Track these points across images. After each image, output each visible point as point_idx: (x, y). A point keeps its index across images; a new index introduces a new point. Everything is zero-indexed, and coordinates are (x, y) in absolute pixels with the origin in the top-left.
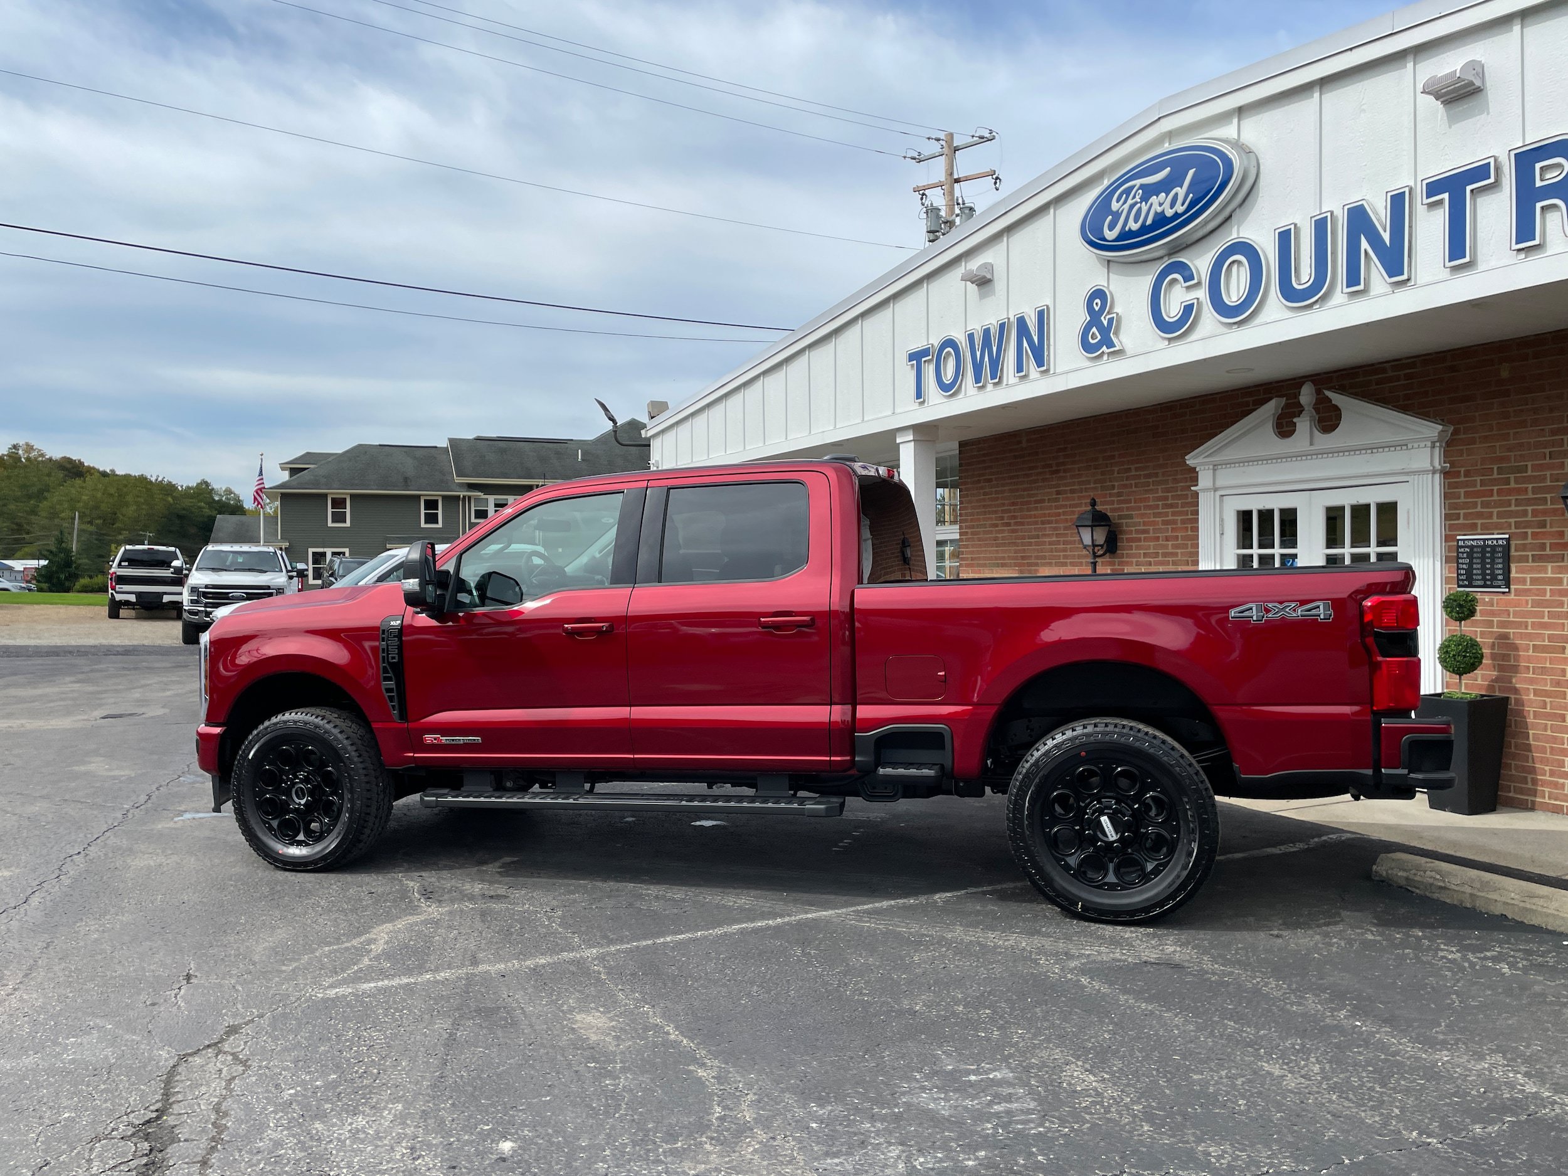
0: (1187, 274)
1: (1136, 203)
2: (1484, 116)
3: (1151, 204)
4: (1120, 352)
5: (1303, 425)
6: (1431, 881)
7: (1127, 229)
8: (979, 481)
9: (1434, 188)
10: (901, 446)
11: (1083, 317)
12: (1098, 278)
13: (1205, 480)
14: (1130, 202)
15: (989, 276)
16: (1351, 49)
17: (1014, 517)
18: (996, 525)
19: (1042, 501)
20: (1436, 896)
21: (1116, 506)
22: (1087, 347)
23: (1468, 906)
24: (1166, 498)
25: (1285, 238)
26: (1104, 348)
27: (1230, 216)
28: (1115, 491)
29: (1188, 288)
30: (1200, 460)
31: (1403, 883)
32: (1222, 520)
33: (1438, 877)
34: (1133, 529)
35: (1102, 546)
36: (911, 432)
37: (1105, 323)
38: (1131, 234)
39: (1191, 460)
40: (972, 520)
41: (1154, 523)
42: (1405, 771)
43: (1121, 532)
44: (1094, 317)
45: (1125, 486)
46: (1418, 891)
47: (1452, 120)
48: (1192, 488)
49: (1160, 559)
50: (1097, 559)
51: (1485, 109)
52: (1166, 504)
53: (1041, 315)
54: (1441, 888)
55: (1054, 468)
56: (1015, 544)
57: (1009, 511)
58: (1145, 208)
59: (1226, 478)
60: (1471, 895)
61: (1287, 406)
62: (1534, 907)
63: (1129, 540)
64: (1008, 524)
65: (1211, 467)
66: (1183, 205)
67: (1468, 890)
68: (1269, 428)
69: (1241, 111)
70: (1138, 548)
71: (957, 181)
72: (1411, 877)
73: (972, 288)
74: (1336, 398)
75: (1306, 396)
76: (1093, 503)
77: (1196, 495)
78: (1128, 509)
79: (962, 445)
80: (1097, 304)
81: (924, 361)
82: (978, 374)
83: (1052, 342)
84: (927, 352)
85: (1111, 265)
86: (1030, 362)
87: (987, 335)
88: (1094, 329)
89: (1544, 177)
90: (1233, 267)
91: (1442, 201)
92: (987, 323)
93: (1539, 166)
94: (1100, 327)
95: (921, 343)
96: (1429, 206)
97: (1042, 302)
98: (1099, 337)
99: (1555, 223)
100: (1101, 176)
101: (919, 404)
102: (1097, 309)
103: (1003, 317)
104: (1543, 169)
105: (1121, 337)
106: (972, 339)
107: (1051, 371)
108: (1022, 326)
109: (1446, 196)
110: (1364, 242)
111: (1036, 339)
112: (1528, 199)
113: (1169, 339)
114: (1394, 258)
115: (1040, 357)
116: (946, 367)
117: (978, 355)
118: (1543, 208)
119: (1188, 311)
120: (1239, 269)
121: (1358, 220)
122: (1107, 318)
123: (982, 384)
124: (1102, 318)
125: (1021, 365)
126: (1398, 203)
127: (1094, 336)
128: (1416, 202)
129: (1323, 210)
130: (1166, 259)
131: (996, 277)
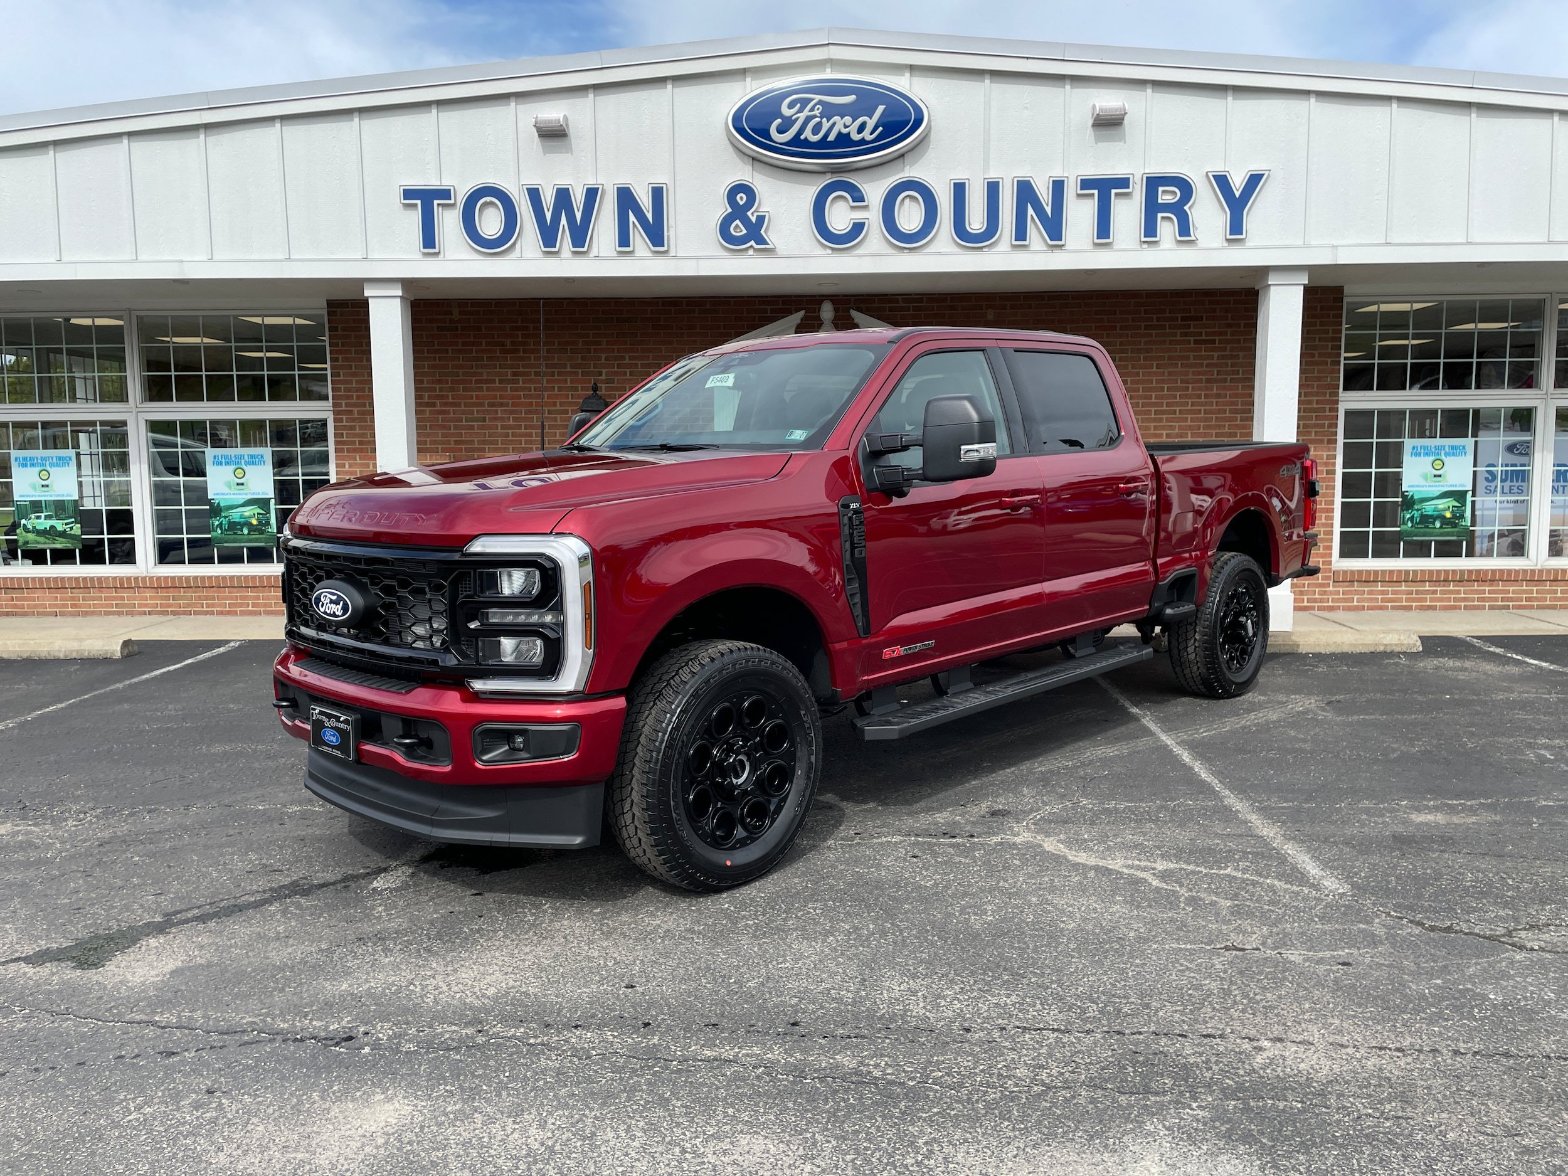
0: (856, 194)
2: (1121, 144)
4: (771, 252)
7: (802, 137)
9: (1086, 184)
10: (374, 300)
11: (722, 209)
12: (744, 174)
15: (563, 132)
16: (1028, 58)
19: (490, 381)
22: (727, 237)
25: (960, 189)
26: (752, 243)
27: (903, 155)
29: (852, 207)
36: (399, 286)
37: (754, 219)
38: (807, 143)
44: (738, 212)
47: (1098, 140)
51: (1122, 138)
53: (657, 194)
58: (826, 125)
61: (806, 318)
66: (871, 134)
69: (913, 68)
80: (741, 199)
81: (438, 205)
82: (549, 236)
83: (672, 222)
84: (445, 194)
85: (756, 163)
86: (638, 238)
87: (563, 196)
88: (738, 222)
89: (1164, 197)
90: (907, 201)
91: (1093, 195)
92: (563, 182)
93: (1161, 189)
94: (746, 222)
95: (431, 181)
96: (1079, 196)
97: (659, 180)
98: (745, 231)
99: (1167, 229)
100: (743, 72)
101: (425, 254)
102: (741, 203)
103: (591, 182)
104: (1164, 192)
105: (773, 235)
106: (534, 195)
107: (672, 253)
108: (626, 198)
109: (1096, 192)
110: (1030, 211)
111: (650, 216)
112: (1152, 208)
113: (833, 249)
114: (1054, 228)
115: (656, 234)
116: (483, 218)
117: (548, 215)
118: (1163, 218)
119: (858, 228)
120: (914, 204)
121: (1025, 192)
122: (755, 214)
123: (556, 249)
124: (749, 213)
125: (624, 240)
126: (1058, 187)
127: (738, 229)
128: (1071, 190)
129: (993, 175)
130: (829, 176)
131: (572, 132)
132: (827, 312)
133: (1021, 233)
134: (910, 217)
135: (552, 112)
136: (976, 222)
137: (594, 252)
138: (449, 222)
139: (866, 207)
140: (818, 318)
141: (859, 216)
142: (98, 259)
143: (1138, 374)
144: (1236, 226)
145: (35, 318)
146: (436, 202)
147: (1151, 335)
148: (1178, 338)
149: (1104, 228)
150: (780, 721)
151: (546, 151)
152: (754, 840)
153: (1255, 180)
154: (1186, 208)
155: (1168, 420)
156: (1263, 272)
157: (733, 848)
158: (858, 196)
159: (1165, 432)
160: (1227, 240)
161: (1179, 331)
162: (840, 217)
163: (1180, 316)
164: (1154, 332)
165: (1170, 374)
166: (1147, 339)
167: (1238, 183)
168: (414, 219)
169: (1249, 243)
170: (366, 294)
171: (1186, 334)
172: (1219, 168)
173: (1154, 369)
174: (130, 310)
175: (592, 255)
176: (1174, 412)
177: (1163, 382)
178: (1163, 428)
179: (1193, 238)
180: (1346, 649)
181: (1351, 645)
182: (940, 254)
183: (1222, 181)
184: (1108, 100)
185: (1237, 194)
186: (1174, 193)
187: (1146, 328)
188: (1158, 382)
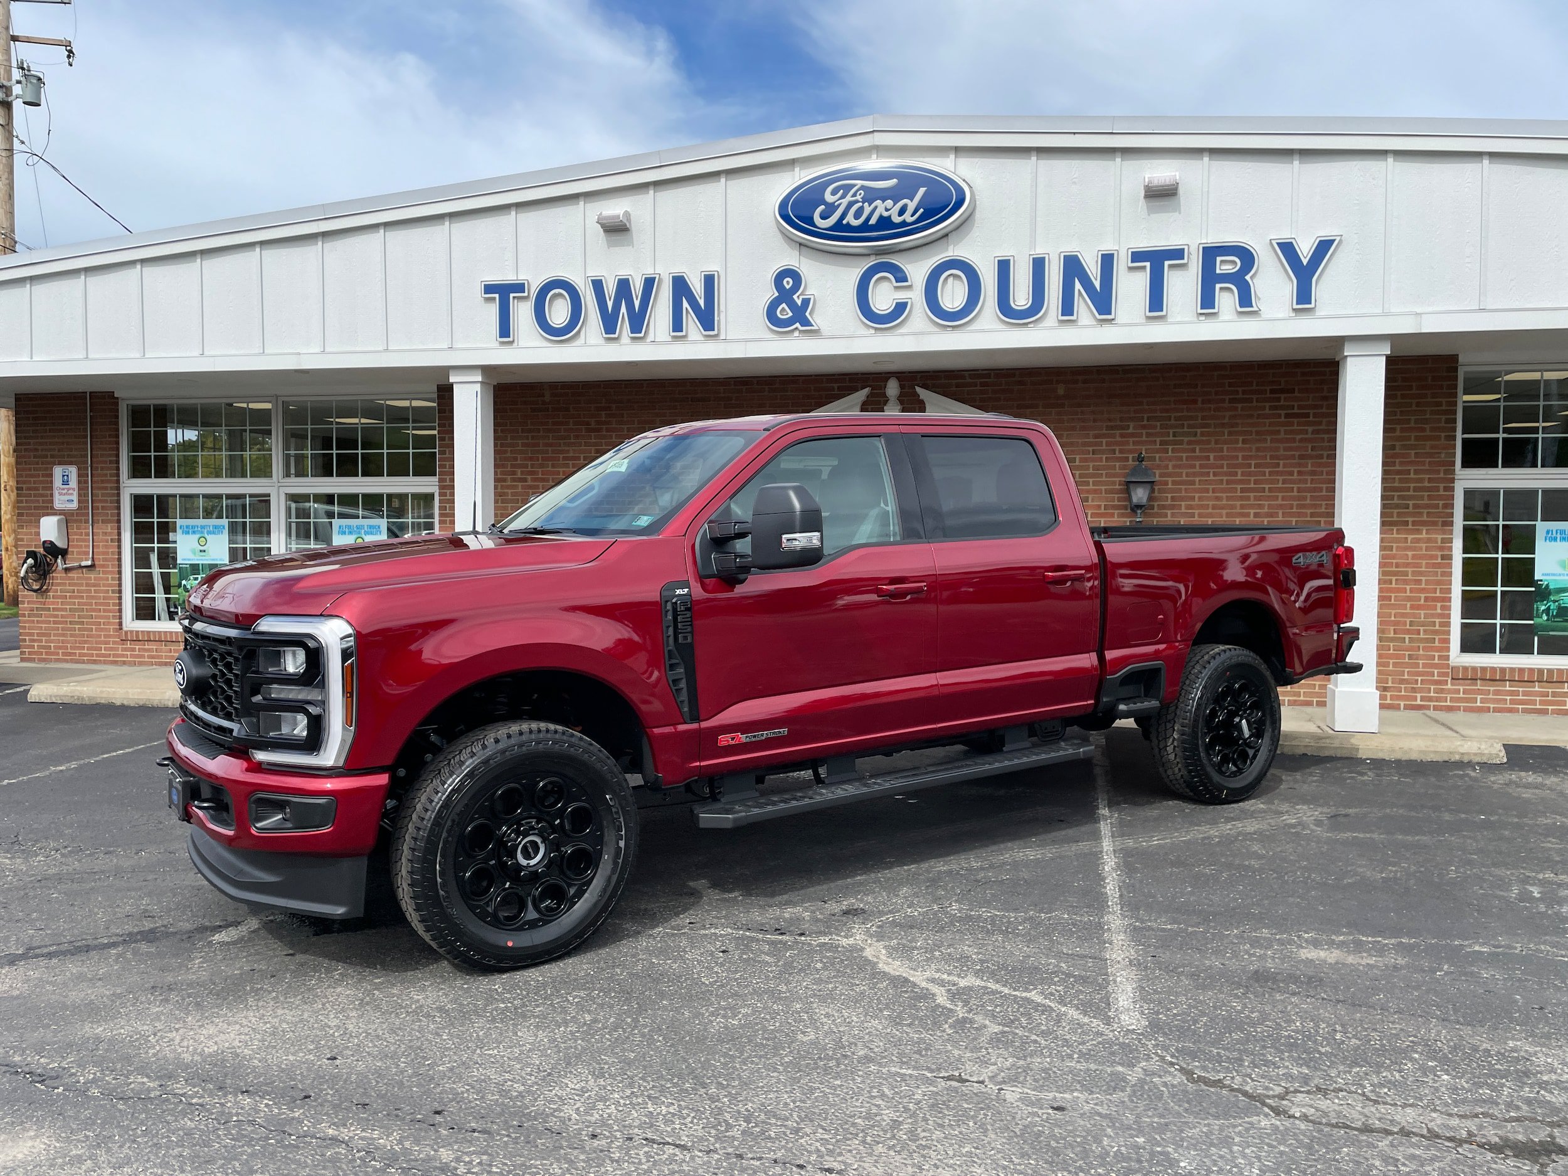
0: (899, 275)
1: (857, 202)
2: (1176, 214)
3: (876, 207)
4: (816, 333)
7: (845, 222)
9: (1137, 256)
10: (458, 385)
11: (772, 293)
12: (790, 259)
14: (849, 198)
15: (625, 226)
16: (1074, 133)
22: (774, 320)
25: (1004, 266)
26: (798, 325)
29: (896, 288)
37: (799, 302)
38: (849, 228)
44: (784, 295)
47: (1151, 211)
51: (1177, 209)
53: (709, 281)
58: (868, 209)
61: (872, 395)
66: (912, 216)
69: (957, 150)
71: (15, 39)
73: (596, 232)
74: (923, 393)
80: (788, 283)
81: (514, 297)
82: (610, 324)
83: (722, 308)
84: (519, 287)
85: (803, 249)
86: (691, 323)
87: (624, 286)
88: (784, 305)
89: (1223, 267)
90: (951, 280)
91: (1144, 268)
92: (623, 273)
93: (1219, 259)
94: (792, 305)
95: (508, 276)
96: (1130, 269)
97: (712, 267)
98: (790, 314)
99: (1226, 300)
100: (791, 163)
101: (502, 343)
102: (788, 287)
103: (649, 271)
104: (1222, 262)
105: (818, 318)
106: (598, 285)
107: (722, 336)
108: (680, 286)
109: (1148, 264)
110: (1078, 286)
111: (702, 302)
112: (1209, 280)
113: (876, 329)
114: (1103, 302)
115: (707, 320)
116: (553, 309)
117: (610, 304)
118: (1221, 289)
119: (900, 308)
120: (957, 282)
121: (1073, 267)
122: (801, 297)
123: (616, 336)
124: (795, 297)
125: (677, 325)
126: (1107, 261)
127: (784, 312)
128: (1122, 264)
129: (1039, 251)
130: (873, 258)
131: (634, 228)
132: (892, 389)
133: (1067, 308)
134: (953, 295)
135: (615, 208)
136: (1021, 298)
137: (650, 337)
138: (523, 313)
139: (910, 287)
140: (884, 395)
141: (902, 296)
142: (233, 352)
143: (1222, 450)
144: (1304, 295)
145: (201, 404)
146: (512, 295)
147: (1236, 409)
148: (1267, 411)
149: (1156, 300)
150: (583, 804)
151: (610, 245)
152: (546, 923)
153: (1324, 247)
154: (1248, 278)
155: (1256, 498)
156: (1339, 342)
157: (520, 929)
158: (901, 277)
159: (1252, 511)
160: (1294, 310)
161: (1267, 405)
162: (883, 297)
163: (1268, 388)
164: (1240, 406)
165: (1258, 449)
166: (1231, 413)
167: (1305, 250)
168: (492, 311)
169: (1320, 312)
170: (451, 380)
171: (1276, 408)
172: (1285, 235)
173: (1240, 445)
174: (277, 396)
175: (648, 340)
176: (1263, 490)
177: (1250, 457)
178: (1251, 506)
179: (1255, 309)
180: (1414, 756)
181: (1421, 752)
182: (983, 331)
183: (1288, 249)
184: (1161, 172)
185: (1305, 262)
186: (1234, 262)
187: (1231, 401)
188: (1244, 458)
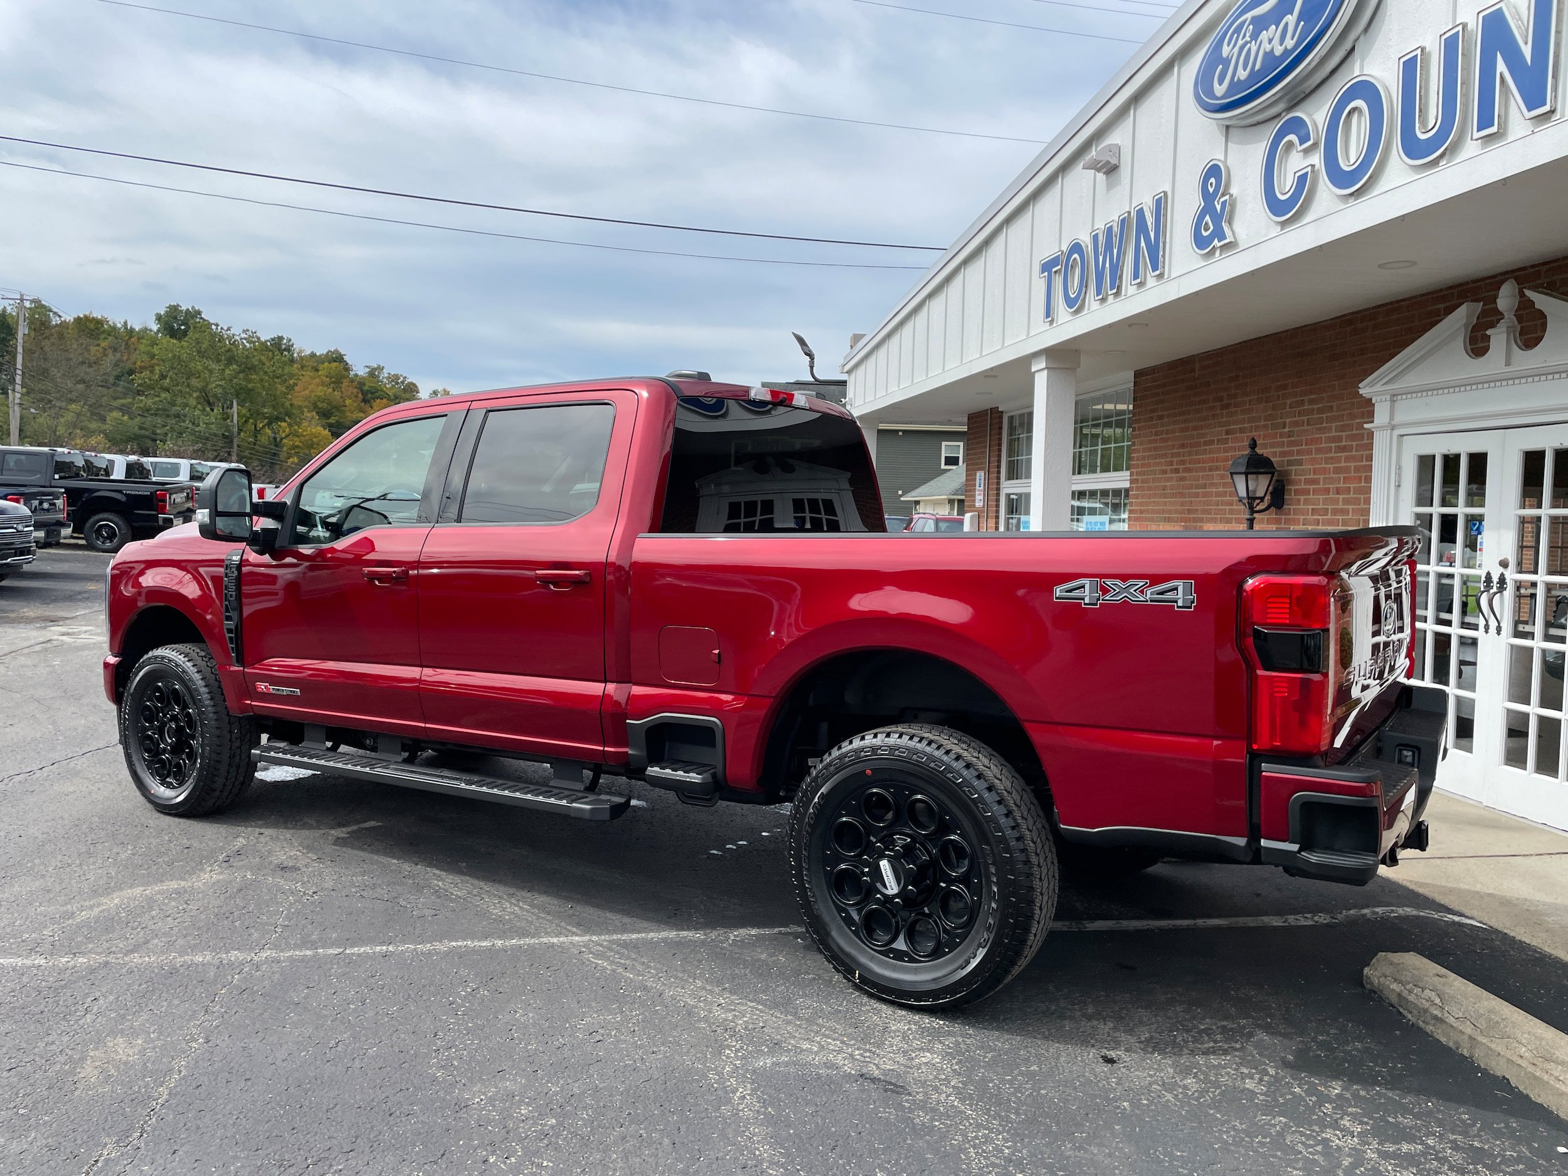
0: (1302, 133)
1: (1247, 43)
3: (1261, 42)
4: (1231, 245)
5: (1498, 337)
6: (1427, 1005)
8: (1152, 419)
10: (1037, 375)
11: (1199, 204)
12: (1217, 149)
13: (1381, 416)
14: (1240, 42)
15: (1114, 161)
17: (1182, 462)
18: (1164, 472)
19: (1211, 442)
20: (1429, 1028)
21: (1286, 449)
22: (1200, 241)
23: (1466, 1053)
24: (1339, 439)
25: (1410, 68)
26: (1216, 242)
27: (1353, 49)
28: (1287, 430)
29: (1304, 152)
30: (1378, 388)
31: (1394, 999)
32: (1399, 468)
33: (1437, 1001)
34: (1303, 478)
35: (1262, 499)
36: (1044, 358)
37: (1218, 207)
39: (1365, 389)
40: (1143, 465)
41: (1325, 471)
42: (1295, 847)
43: (1290, 482)
44: (1208, 203)
45: (1296, 424)
46: (1409, 1016)
48: (1366, 426)
49: (1329, 516)
50: (1256, 515)
52: (1339, 447)
53: (1159, 206)
54: (1436, 1018)
55: (1225, 402)
56: (1182, 495)
57: (1178, 454)
59: (1410, 411)
60: (1470, 1037)
61: (1484, 313)
62: (1546, 1077)
63: (1297, 492)
64: (1177, 471)
65: (1388, 398)
67: (1469, 1030)
68: (1459, 344)
70: (1306, 502)
72: (1405, 993)
73: (1101, 176)
74: (1541, 301)
75: (1506, 299)
76: (1253, 445)
77: (1371, 434)
78: (1299, 452)
79: (1138, 374)
80: (1212, 185)
81: (1053, 273)
82: (1100, 283)
84: (1057, 261)
85: (1230, 131)
86: (1145, 265)
87: (1109, 236)
88: (1207, 217)
90: (1352, 117)
92: (1110, 219)
94: (1213, 214)
95: (1053, 250)
97: (1160, 189)
98: (1212, 228)
101: (1048, 324)
102: (1211, 191)
103: (1124, 211)
105: (1239, 221)
106: (1096, 241)
107: (1165, 274)
108: (1140, 220)
110: (1501, 66)
111: (1152, 235)
113: (1281, 224)
114: (1536, 84)
115: (1156, 256)
116: (1072, 277)
117: (1101, 261)
119: (1302, 183)
120: (1358, 119)
121: (1495, 33)
122: (1220, 201)
123: (1102, 296)
124: (1216, 202)
125: (1137, 269)
127: (1207, 226)
129: (1453, 23)
130: (1283, 116)
131: (1120, 161)
133: (1486, 112)
134: (1357, 142)
136: (1430, 117)
138: (1058, 287)
139: (1315, 145)
141: (1303, 164)
146: (1054, 270)
151: (1111, 189)
158: (1302, 135)
162: (1286, 174)
170: (1033, 370)
175: (1121, 295)
182: (1386, 191)
